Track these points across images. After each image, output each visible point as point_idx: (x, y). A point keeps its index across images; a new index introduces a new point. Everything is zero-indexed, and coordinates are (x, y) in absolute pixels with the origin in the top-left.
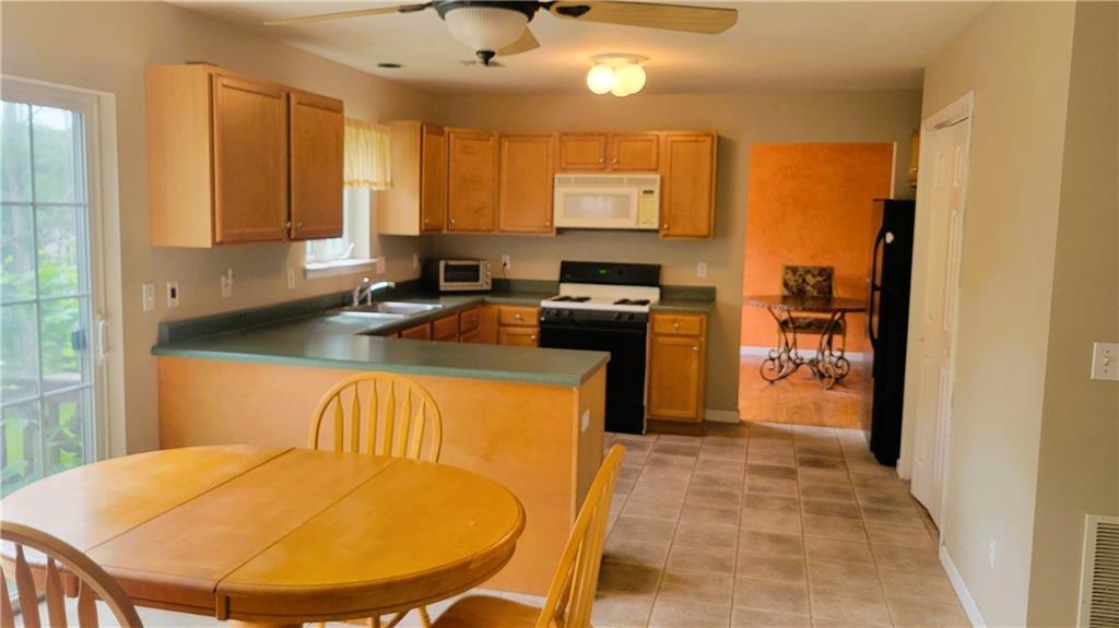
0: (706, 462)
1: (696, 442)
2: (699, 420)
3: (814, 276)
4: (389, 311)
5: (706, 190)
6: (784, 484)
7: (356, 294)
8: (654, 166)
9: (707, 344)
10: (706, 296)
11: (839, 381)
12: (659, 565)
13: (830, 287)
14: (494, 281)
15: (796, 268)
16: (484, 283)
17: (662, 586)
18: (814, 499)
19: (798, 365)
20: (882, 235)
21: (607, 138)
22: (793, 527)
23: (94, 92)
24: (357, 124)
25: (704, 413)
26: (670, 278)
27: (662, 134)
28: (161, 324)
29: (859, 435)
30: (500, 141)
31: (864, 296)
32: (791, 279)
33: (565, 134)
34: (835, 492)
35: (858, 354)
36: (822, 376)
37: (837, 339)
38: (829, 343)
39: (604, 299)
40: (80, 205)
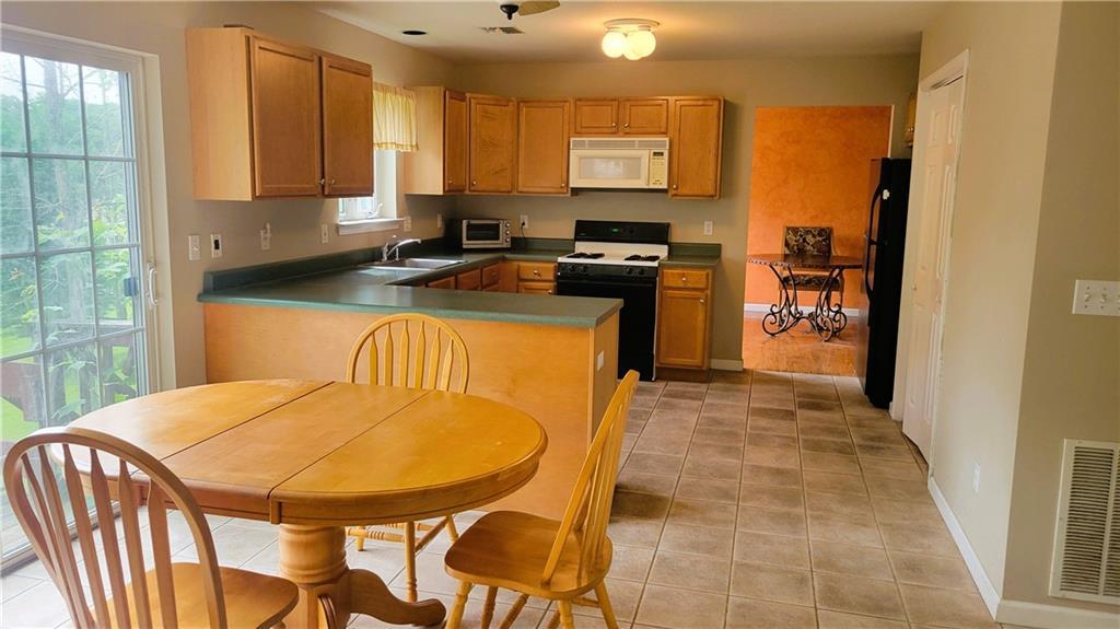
0: (712, 405)
1: (703, 388)
2: (704, 368)
3: (814, 236)
4: (416, 265)
5: (713, 151)
6: (784, 424)
7: (385, 249)
8: (663, 130)
9: (713, 299)
10: (712, 253)
11: (836, 334)
12: (668, 494)
13: (829, 246)
14: (513, 239)
15: (797, 228)
16: (503, 242)
17: (671, 512)
18: (810, 437)
19: (798, 319)
20: (879, 192)
21: (618, 102)
22: (791, 462)
23: (140, 53)
24: (385, 89)
25: (710, 362)
26: (677, 236)
27: (672, 99)
28: (206, 274)
29: (854, 382)
30: (518, 107)
31: (860, 255)
32: (792, 239)
33: (580, 100)
34: (830, 431)
35: (855, 310)
36: (821, 329)
37: (835, 295)
38: (828, 298)
39: (616, 255)
40: (129, 160)
